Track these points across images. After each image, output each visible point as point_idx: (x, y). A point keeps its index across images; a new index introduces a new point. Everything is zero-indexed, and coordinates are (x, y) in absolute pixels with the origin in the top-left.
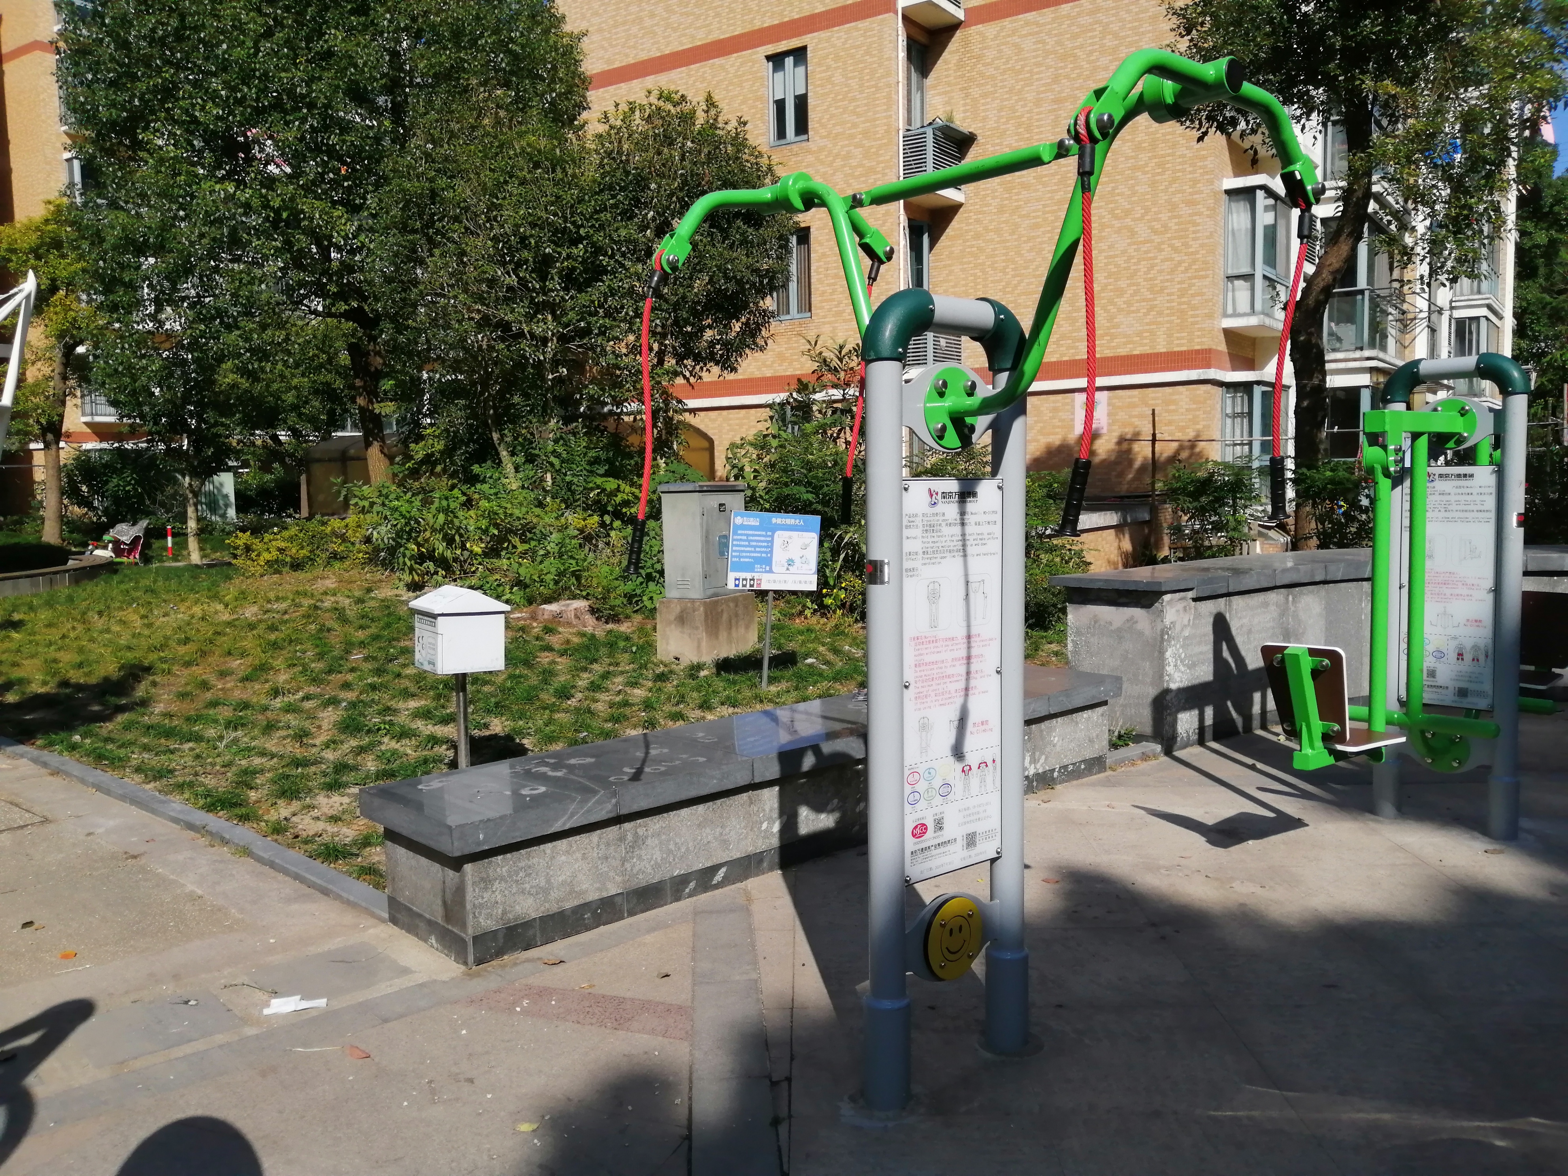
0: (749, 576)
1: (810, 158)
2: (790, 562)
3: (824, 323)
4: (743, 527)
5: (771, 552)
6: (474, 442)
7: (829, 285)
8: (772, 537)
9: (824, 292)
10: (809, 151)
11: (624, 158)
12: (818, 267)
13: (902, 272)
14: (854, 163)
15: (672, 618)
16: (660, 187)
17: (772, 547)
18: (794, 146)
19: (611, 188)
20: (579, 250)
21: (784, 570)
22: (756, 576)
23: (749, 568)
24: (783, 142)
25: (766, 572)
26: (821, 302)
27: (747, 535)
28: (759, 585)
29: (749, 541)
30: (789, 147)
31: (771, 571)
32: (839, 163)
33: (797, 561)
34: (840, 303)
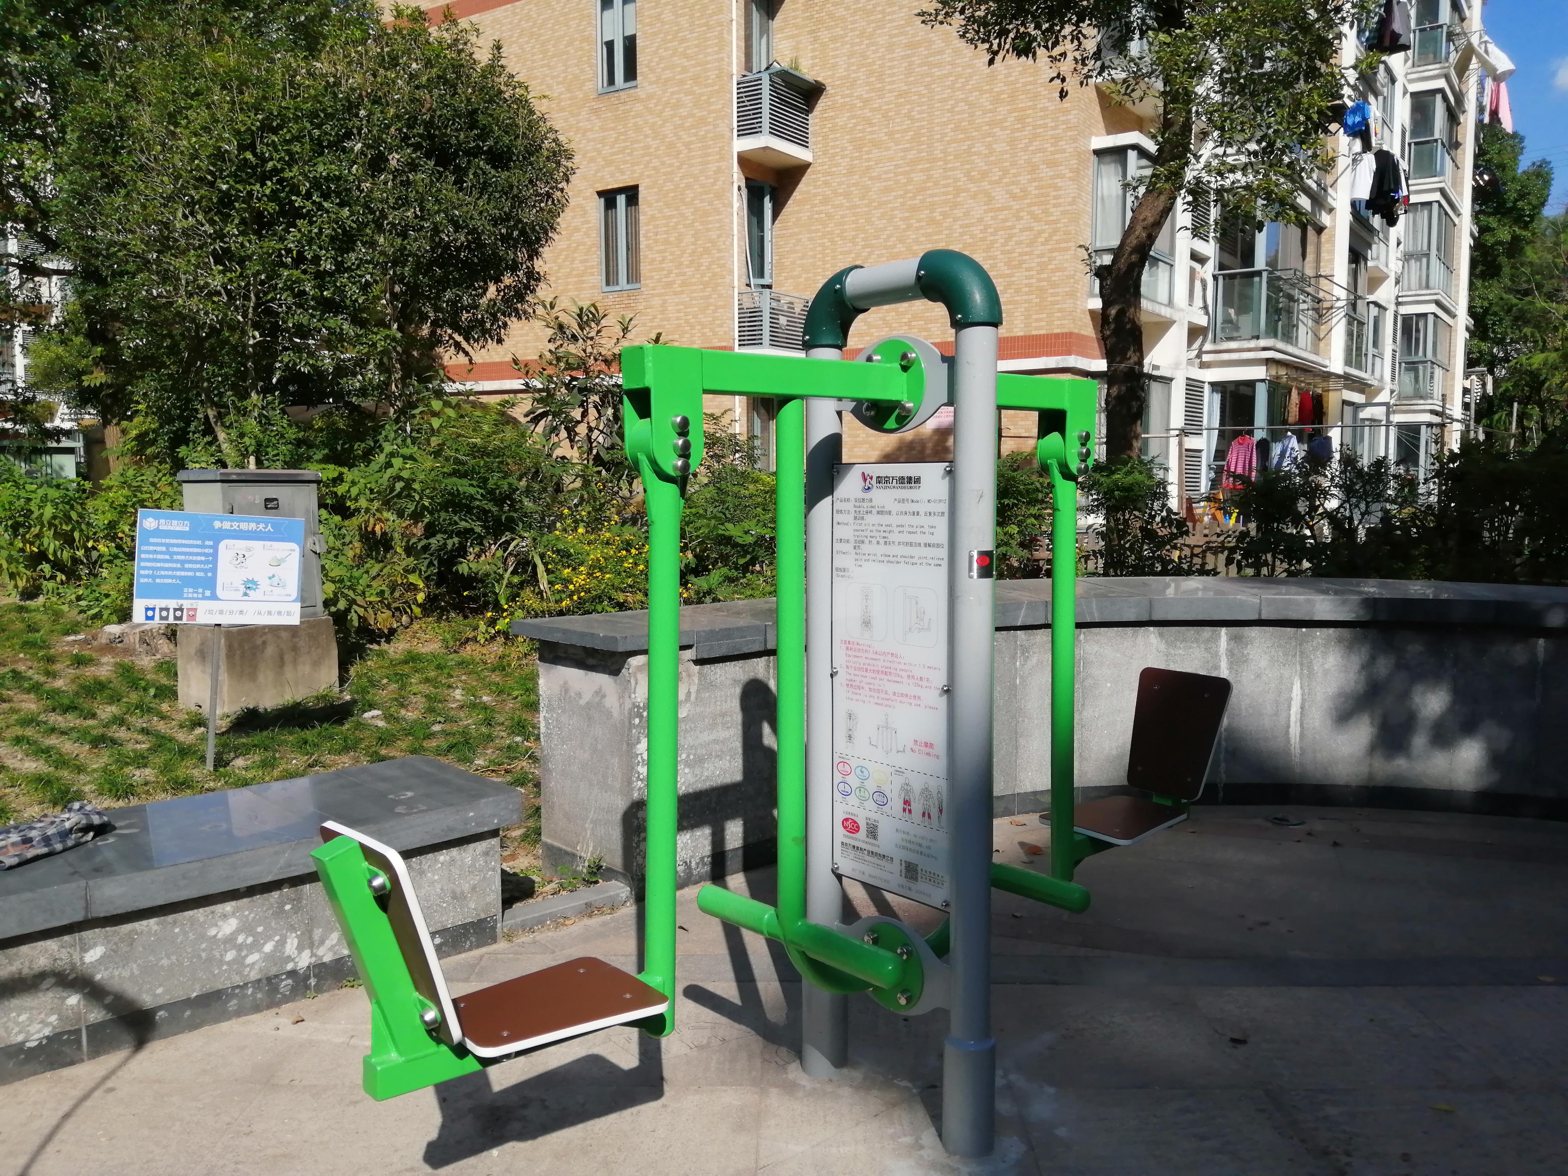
0: (172, 604)
1: (639, 107)
2: (250, 585)
3: (653, 296)
4: (157, 533)
5: (214, 570)
7: (659, 252)
8: (215, 548)
9: (653, 260)
10: (638, 99)
12: (648, 231)
13: (735, 238)
14: (683, 112)
15: (193, 651)
17: (215, 562)
18: (622, 93)
21: (239, 595)
22: (186, 604)
23: (174, 592)
24: (612, 89)
25: (204, 598)
26: (651, 271)
27: (168, 545)
28: (193, 617)
29: (172, 554)
30: (616, 94)
31: (214, 597)
32: (668, 112)
33: (264, 583)
34: (670, 272)
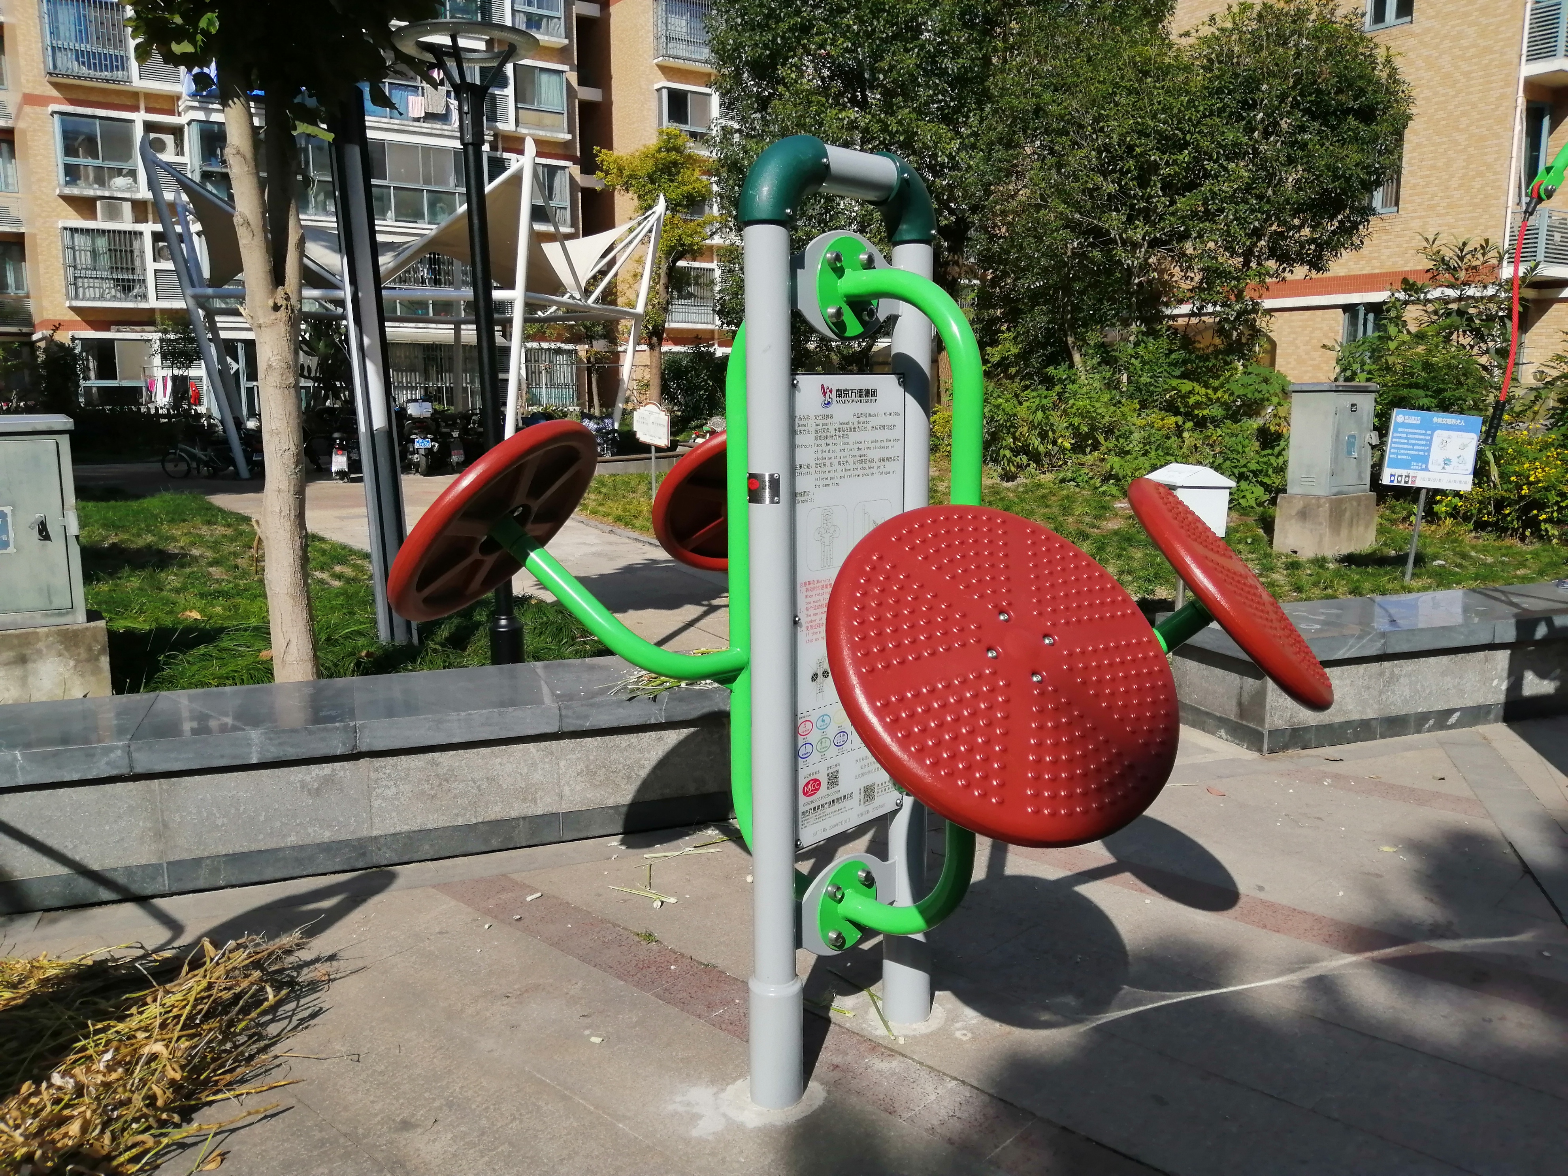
0: (1404, 472)
1: (1412, 42)
2: (1447, 462)
3: (1412, 218)
4: (1403, 425)
5: (1429, 451)
6: (1052, 345)
7: (1422, 177)
8: (1431, 436)
9: (1415, 186)
10: (1412, 34)
11: (1235, 60)
12: (1411, 159)
13: (1514, 161)
14: (1465, 43)
15: (1294, 512)
16: (1271, 87)
17: (1430, 446)
18: (1393, 30)
19: (1220, 91)
20: (1185, 156)
21: (1439, 469)
22: (1412, 473)
23: (1406, 465)
24: (1381, 26)
25: (1422, 470)
26: (1411, 195)
27: (1407, 433)
28: (1413, 482)
29: (1408, 439)
30: (1387, 31)
31: (1427, 469)
32: (1447, 44)
33: (1454, 461)
34: (1434, 195)
